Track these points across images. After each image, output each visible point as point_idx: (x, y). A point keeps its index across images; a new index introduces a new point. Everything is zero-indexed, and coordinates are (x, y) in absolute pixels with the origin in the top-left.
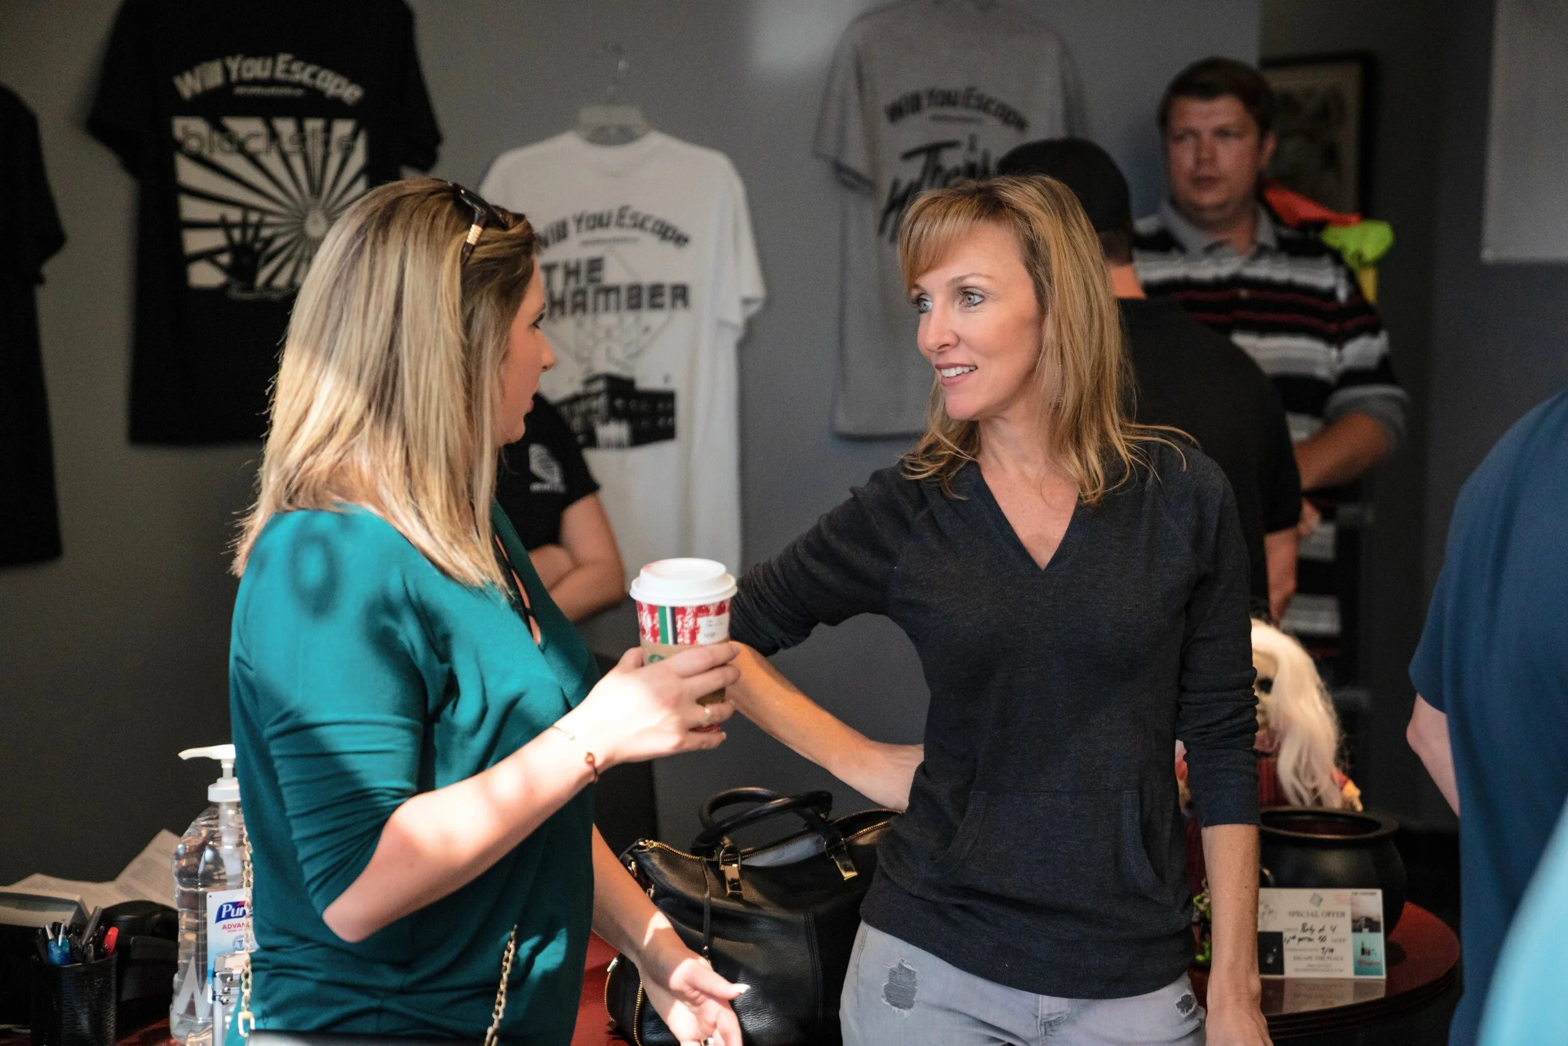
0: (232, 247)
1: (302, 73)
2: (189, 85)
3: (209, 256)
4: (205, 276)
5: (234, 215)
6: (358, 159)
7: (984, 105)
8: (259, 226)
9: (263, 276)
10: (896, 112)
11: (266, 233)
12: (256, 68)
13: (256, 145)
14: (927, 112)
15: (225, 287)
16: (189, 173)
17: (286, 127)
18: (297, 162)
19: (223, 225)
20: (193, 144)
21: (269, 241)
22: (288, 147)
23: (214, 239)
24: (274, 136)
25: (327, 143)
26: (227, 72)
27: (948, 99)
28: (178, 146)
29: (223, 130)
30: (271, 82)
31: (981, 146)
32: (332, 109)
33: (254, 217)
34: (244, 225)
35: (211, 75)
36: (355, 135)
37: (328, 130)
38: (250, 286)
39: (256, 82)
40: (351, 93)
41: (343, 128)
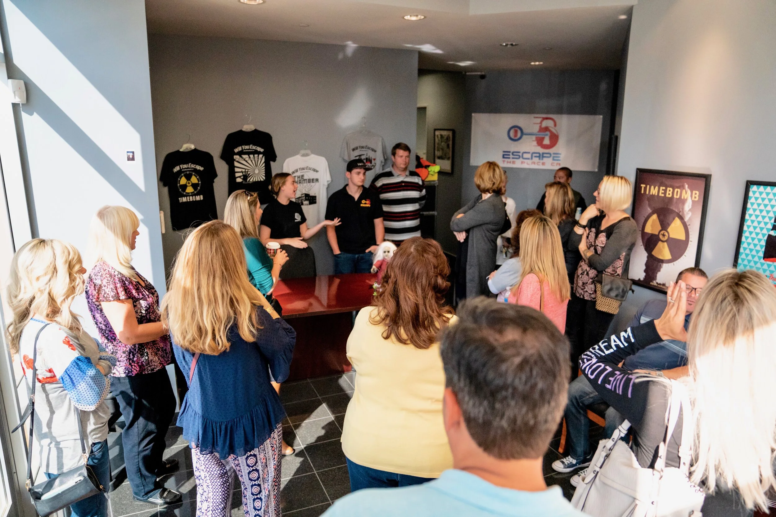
0: (243, 175)
1: (254, 147)
2: (236, 150)
3: (240, 177)
4: (239, 180)
5: (244, 170)
6: (263, 160)
7: (369, 148)
8: (247, 172)
9: (248, 180)
10: (353, 150)
11: (249, 173)
12: (247, 147)
13: (246, 159)
14: (359, 150)
15: (242, 182)
16: (236, 164)
17: (252, 156)
18: (254, 162)
19: (242, 172)
20: (237, 160)
21: (249, 174)
22: (252, 159)
23: (241, 174)
24: (250, 157)
25: (258, 158)
26: (242, 148)
27: (363, 147)
28: (235, 160)
29: (242, 157)
30: (249, 149)
31: (368, 155)
32: (259, 153)
33: (247, 170)
34: (245, 172)
35: (240, 149)
36: (263, 157)
37: (258, 156)
38: (246, 181)
39: (247, 149)
40: (262, 150)
41: (261, 156)
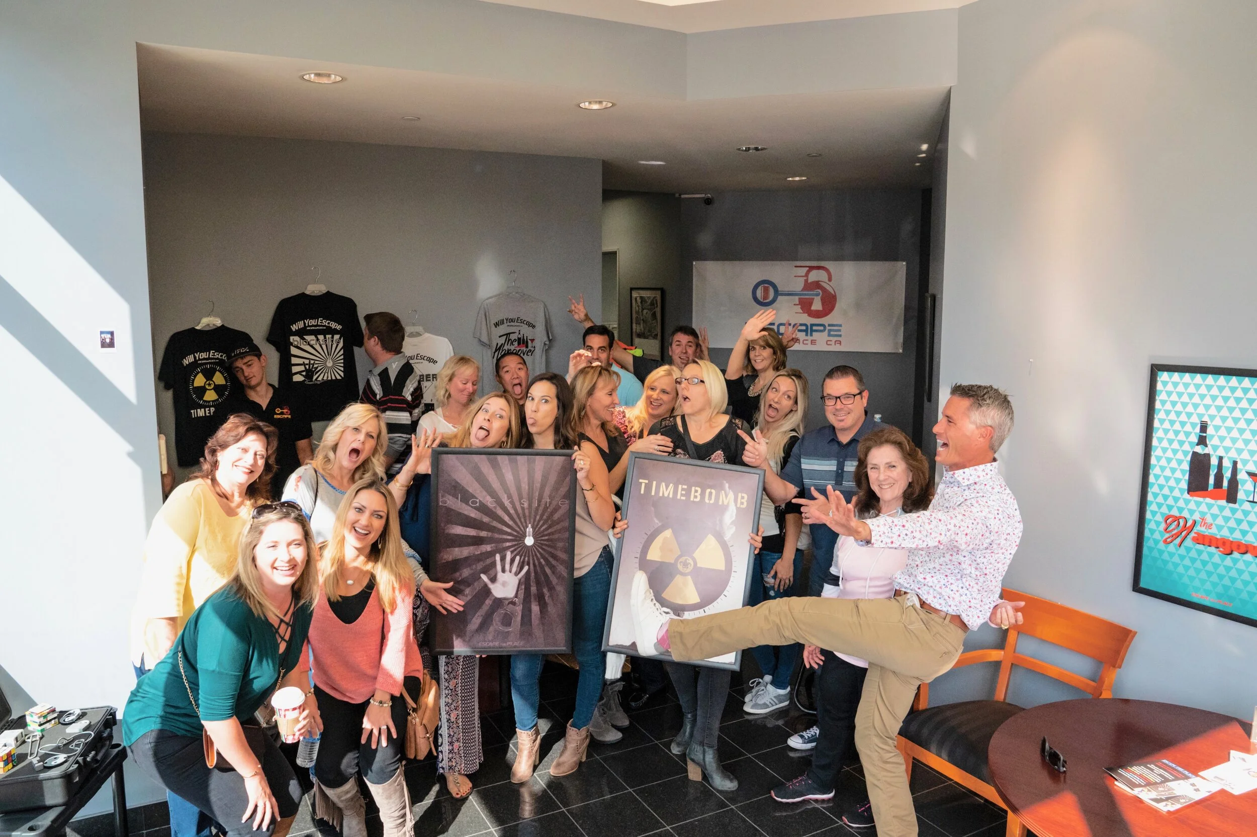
0: (306, 370)
1: (325, 323)
2: (294, 328)
3: (299, 373)
4: (298, 378)
5: (307, 362)
6: (341, 345)
7: (522, 322)
8: (313, 364)
9: (315, 378)
10: (496, 325)
11: (315, 366)
12: (313, 322)
13: (312, 343)
14: (506, 325)
15: (304, 380)
16: (294, 351)
17: (321, 337)
18: (324, 347)
19: (304, 364)
20: (295, 343)
21: (317, 368)
22: (321, 343)
23: (302, 368)
24: (318, 340)
25: (332, 341)
26: (304, 324)
27: (512, 320)
28: (292, 344)
29: (304, 339)
30: (317, 325)
31: (521, 333)
32: (333, 332)
33: (312, 362)
34: (309, 364)
35: (301, 325)
36: (340, 338)
37: (333, 337)
38: (312, 381)
39: (313, 326)
40: (339, 327)
41: (337, 337)
